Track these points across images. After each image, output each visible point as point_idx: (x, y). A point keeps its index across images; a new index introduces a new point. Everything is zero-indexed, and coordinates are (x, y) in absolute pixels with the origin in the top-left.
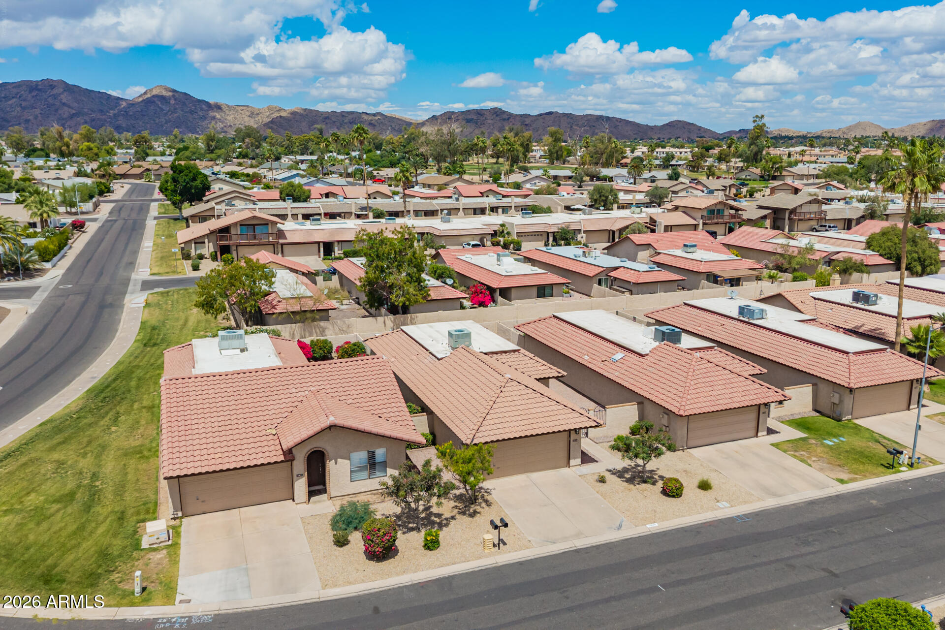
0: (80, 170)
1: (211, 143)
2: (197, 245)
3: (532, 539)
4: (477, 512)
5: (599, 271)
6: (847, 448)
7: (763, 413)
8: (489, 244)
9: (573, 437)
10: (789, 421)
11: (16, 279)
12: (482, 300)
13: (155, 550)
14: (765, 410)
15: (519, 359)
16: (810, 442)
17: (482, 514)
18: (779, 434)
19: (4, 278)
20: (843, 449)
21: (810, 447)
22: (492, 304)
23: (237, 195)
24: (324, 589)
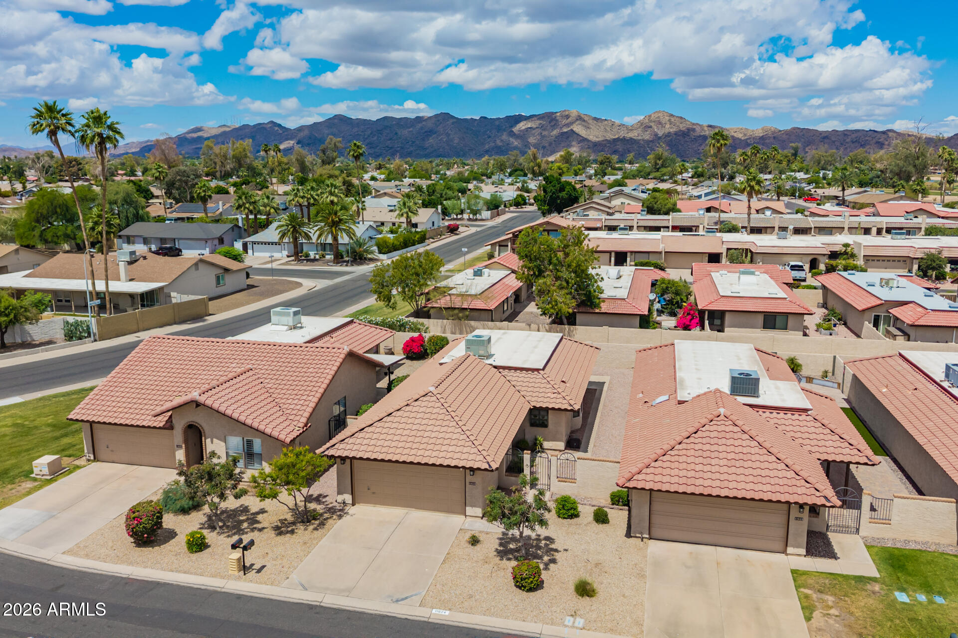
0: (523, 186)
1: (658, 161)
2: (501, 248)
3: (294, 577)
4: (292, 532)
5: (874, 304)
6: (922, 615)
7: (797, 519)
8: (822, 267)
9: (469, 478)
10: (884, 549)
11: (347, 265)
12: (688, 323)
13: (35, 480)
14: (800, 515)
15: (534, 380)
16: (869, 587)
17: (294, 536)
18: (832, 561)
19: (338, 263)
20: (912, 615)
21: (854, 594)
22: (698, 328)
23: (594, 205)
24: (64, 553)
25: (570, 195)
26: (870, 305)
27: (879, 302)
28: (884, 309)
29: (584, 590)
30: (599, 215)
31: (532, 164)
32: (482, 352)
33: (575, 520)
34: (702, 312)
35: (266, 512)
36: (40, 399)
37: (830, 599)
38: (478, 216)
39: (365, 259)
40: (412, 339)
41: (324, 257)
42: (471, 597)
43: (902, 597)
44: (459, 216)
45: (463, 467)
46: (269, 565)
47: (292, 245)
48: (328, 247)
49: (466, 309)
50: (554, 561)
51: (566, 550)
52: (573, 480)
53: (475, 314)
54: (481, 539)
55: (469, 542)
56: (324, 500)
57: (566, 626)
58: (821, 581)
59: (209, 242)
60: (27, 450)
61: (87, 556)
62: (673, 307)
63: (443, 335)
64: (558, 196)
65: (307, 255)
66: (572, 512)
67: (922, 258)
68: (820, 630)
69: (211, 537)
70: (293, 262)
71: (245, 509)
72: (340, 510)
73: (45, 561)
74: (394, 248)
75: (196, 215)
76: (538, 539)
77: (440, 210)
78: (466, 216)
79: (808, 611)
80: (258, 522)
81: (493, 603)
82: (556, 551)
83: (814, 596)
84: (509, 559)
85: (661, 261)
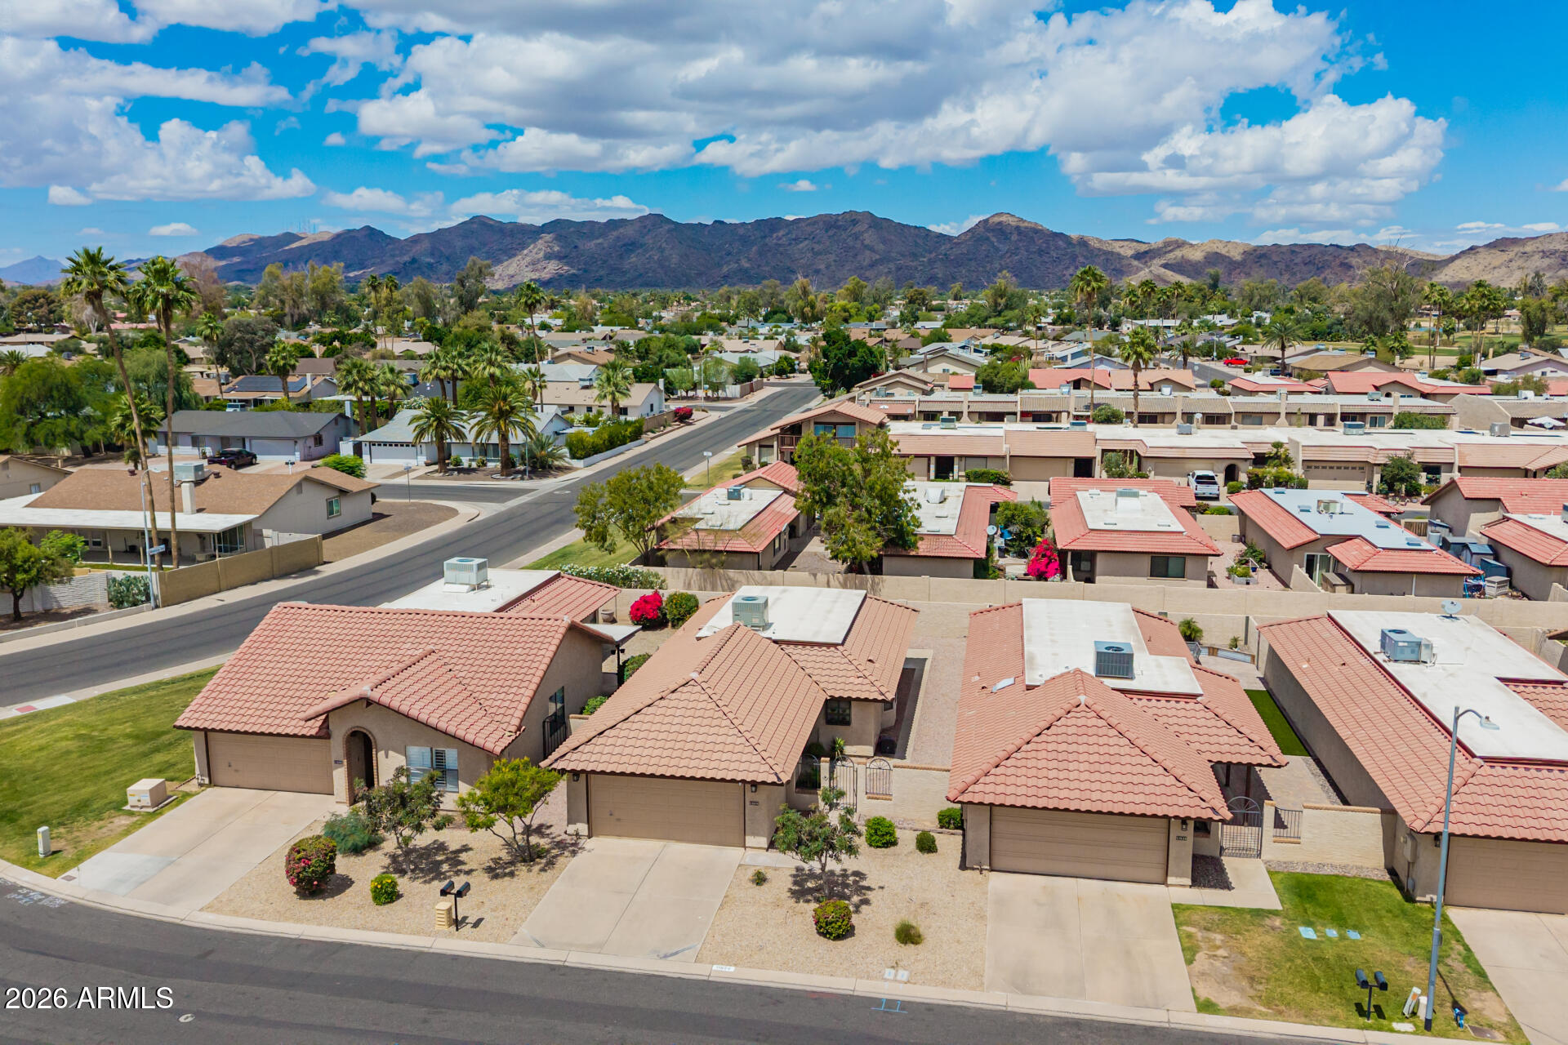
2: (764, 449)
3: (523, 930)
4: (512, 874)
5: (1306, 539)
6: (1330, 953)
7: (1178, 838)
8: (1243, 478)
9: (750, 796)
10: (1292, 876)
11: (522, 479)
12: (1043, 569)
13: (131, 814)
14: (1183, 834)
15: (830, 659)
16: (1267, 922)
17: (515, 879)
18: (1226, 892)
19: (508, 475)
20: (1318, 953)
21: (1248, 931)
22: (1058, 577)
23: (902, 379)
24: (201, 910)
25: (865, 362)
26: (1300, 541)
27: (1313, 537)
28: (1320, 546)
29: (907, 935)
30: (909, 394)
31: (800, 303)
32: (756, 621)
33: (892, 848)
34: (1063, 553)
35: (471, 849)
36: (102, 698)
37: (1218, 938)
38: (721, 393)
39: (550, 467)
40: (644, 599)
41: (485, 465)
42: (761, 948)
43: (1308, 933)
44: (691, 393)
45: (743, 781)
46: (487, 917)
47: (435, 448)
48: (491, 450)
49: (721, 552)
50: (866, 902)
51: (882, 888)
52: (887, 796)
53: (736, 559)
54: (768, 876)
55: (753, 881)
56: (548, 832)
57: (886, 980)
58: (1208, 917)
59: (300, 443)
60: (107, 773)
61: (235, 913)
62: (1023, 545)
63: (690, 592)
64: (847, 364)
65: (458, 463)
66: (888, 838)
67: (1385, 465)
68: (1203, 974)
69: (403, 884)
70: (436, 475)
71: (441, 847)
72: (573, 845)
73: (178, 921)
74: (596, 450)
75: (268, 396)
76: (844, 874)
77: (661, 386)
78: (701, 393)
79: (1190, 952)
80: (463, 863)
81: (791, 956)
82: (869, 889)
83: (1199, 935)
84: (808, 901)
85: (1004, 470)
